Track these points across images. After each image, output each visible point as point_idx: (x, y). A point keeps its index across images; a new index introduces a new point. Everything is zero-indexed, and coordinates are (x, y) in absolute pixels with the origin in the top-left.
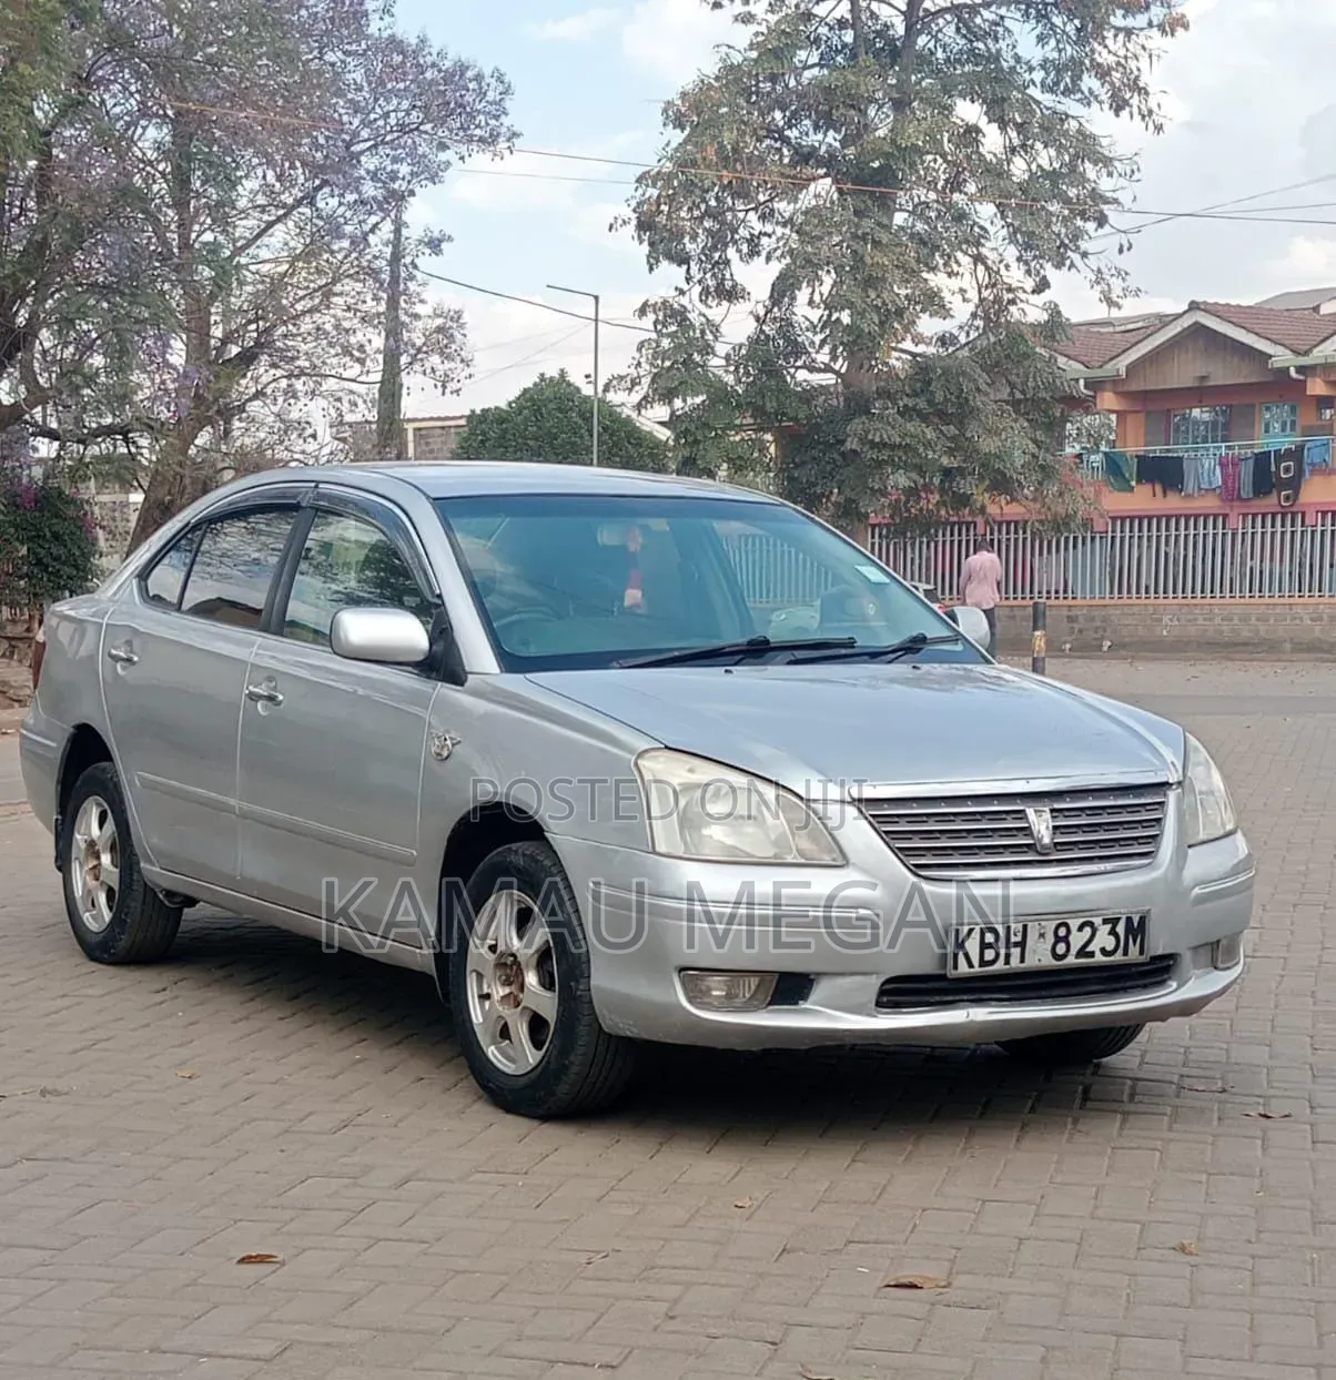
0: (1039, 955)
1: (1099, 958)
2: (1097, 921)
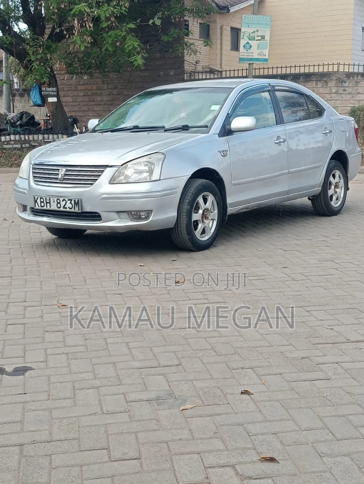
0: (54, 207)
1: (68, 210)
2: (67, 199)
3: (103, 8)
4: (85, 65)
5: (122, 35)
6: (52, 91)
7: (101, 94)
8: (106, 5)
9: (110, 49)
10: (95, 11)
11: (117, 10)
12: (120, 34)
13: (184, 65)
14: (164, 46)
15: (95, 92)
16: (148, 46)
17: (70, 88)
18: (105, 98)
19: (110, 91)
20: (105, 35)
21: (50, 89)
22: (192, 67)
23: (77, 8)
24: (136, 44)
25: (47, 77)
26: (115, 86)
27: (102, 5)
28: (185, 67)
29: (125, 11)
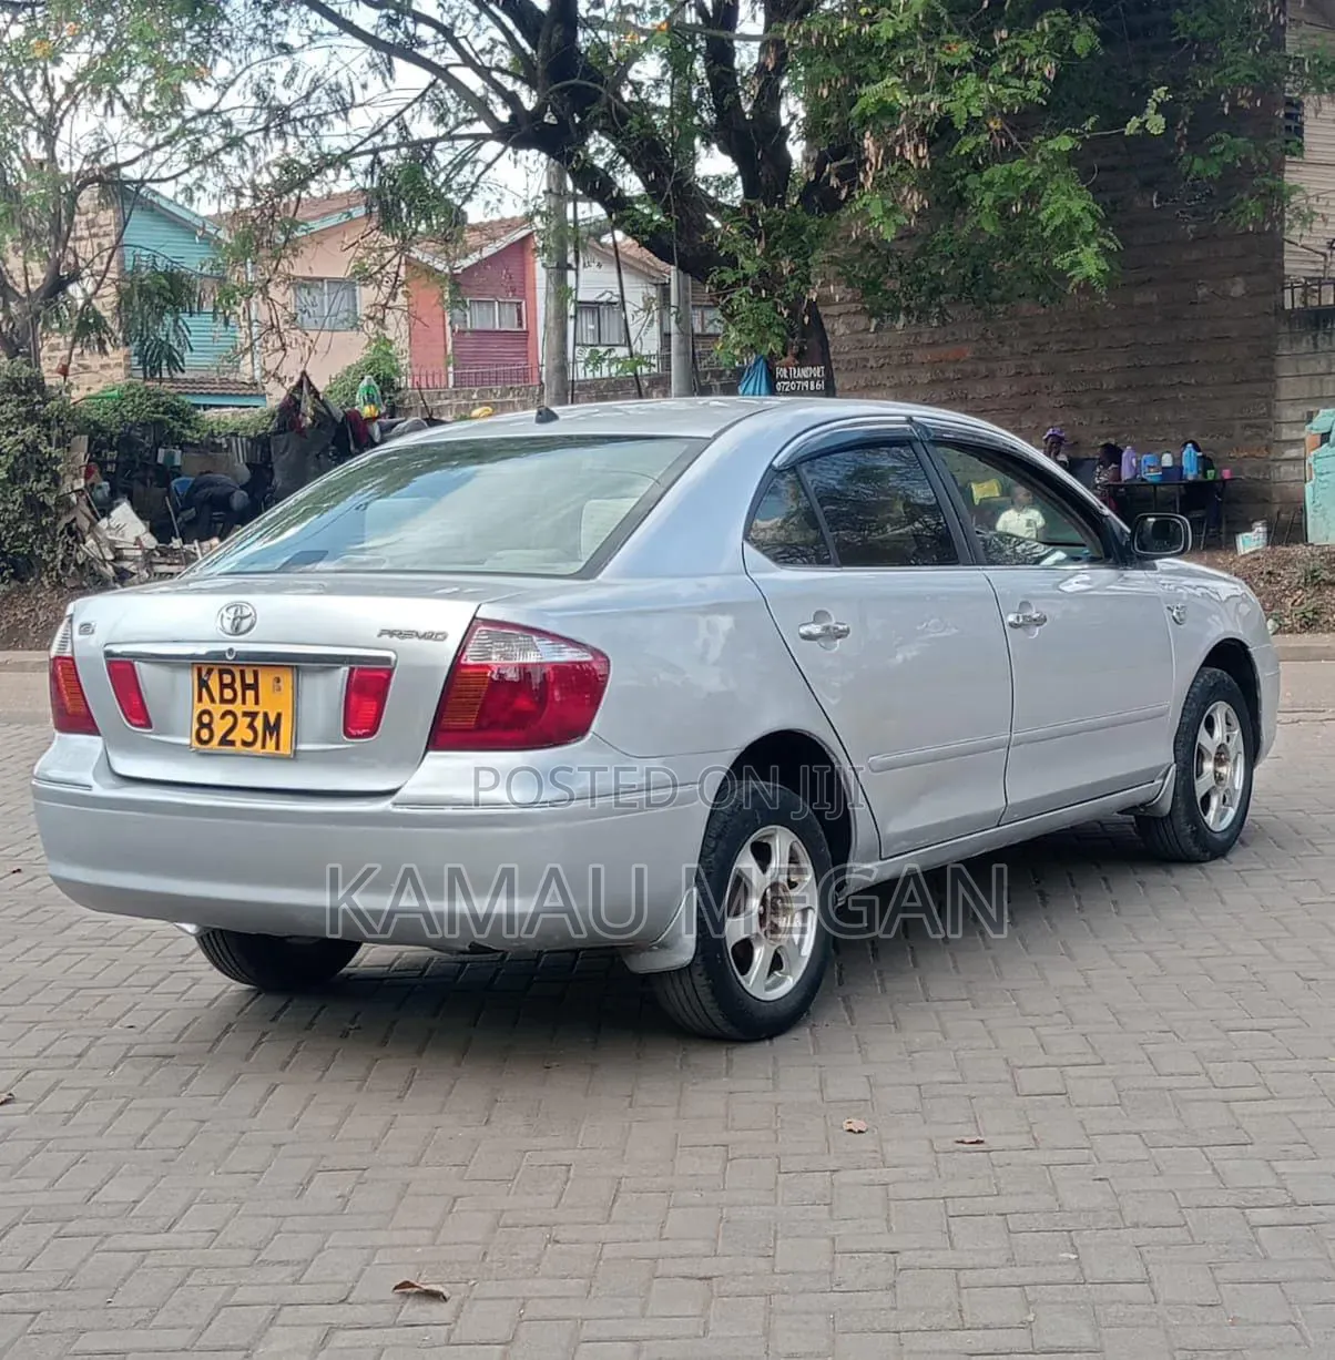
3: (962, 88)
4: (921, 282)
5: (1031, 176)
6: (809, 380)
7: (990, 376)
8: (971, 76)
9: (990, 228)
10: (932, 100)
11: (1012, 91)
12: (1023, 173)
13: (1282, 257)
14: (1210, 195)
15: (969, 368)
16: (1155, 199)
17: (885, 357)
18: (1004, 389)
19: (1019, 363)
20: (973, 181)
21: (804, 372)
22: (1314, 262)
23: (870, 94)
24: (1077, 207)
25: (778, 335)
26: (1036, 344)
27: (959, 78)
28: (1286, 265)
29: (1041, 94)
